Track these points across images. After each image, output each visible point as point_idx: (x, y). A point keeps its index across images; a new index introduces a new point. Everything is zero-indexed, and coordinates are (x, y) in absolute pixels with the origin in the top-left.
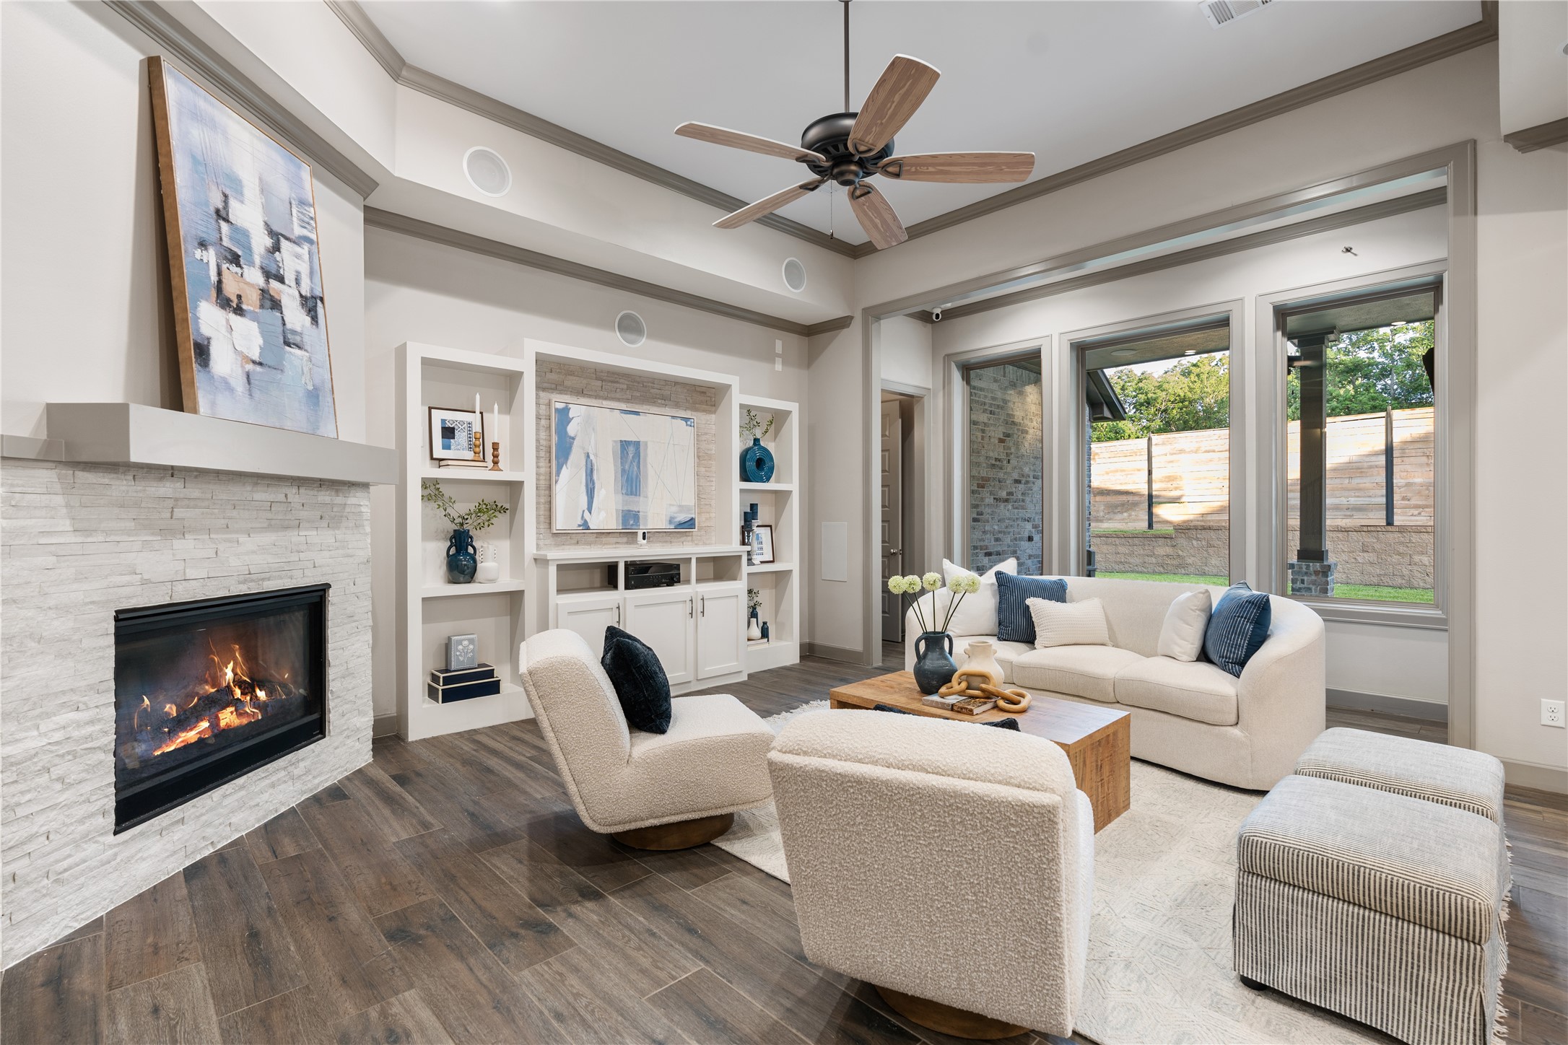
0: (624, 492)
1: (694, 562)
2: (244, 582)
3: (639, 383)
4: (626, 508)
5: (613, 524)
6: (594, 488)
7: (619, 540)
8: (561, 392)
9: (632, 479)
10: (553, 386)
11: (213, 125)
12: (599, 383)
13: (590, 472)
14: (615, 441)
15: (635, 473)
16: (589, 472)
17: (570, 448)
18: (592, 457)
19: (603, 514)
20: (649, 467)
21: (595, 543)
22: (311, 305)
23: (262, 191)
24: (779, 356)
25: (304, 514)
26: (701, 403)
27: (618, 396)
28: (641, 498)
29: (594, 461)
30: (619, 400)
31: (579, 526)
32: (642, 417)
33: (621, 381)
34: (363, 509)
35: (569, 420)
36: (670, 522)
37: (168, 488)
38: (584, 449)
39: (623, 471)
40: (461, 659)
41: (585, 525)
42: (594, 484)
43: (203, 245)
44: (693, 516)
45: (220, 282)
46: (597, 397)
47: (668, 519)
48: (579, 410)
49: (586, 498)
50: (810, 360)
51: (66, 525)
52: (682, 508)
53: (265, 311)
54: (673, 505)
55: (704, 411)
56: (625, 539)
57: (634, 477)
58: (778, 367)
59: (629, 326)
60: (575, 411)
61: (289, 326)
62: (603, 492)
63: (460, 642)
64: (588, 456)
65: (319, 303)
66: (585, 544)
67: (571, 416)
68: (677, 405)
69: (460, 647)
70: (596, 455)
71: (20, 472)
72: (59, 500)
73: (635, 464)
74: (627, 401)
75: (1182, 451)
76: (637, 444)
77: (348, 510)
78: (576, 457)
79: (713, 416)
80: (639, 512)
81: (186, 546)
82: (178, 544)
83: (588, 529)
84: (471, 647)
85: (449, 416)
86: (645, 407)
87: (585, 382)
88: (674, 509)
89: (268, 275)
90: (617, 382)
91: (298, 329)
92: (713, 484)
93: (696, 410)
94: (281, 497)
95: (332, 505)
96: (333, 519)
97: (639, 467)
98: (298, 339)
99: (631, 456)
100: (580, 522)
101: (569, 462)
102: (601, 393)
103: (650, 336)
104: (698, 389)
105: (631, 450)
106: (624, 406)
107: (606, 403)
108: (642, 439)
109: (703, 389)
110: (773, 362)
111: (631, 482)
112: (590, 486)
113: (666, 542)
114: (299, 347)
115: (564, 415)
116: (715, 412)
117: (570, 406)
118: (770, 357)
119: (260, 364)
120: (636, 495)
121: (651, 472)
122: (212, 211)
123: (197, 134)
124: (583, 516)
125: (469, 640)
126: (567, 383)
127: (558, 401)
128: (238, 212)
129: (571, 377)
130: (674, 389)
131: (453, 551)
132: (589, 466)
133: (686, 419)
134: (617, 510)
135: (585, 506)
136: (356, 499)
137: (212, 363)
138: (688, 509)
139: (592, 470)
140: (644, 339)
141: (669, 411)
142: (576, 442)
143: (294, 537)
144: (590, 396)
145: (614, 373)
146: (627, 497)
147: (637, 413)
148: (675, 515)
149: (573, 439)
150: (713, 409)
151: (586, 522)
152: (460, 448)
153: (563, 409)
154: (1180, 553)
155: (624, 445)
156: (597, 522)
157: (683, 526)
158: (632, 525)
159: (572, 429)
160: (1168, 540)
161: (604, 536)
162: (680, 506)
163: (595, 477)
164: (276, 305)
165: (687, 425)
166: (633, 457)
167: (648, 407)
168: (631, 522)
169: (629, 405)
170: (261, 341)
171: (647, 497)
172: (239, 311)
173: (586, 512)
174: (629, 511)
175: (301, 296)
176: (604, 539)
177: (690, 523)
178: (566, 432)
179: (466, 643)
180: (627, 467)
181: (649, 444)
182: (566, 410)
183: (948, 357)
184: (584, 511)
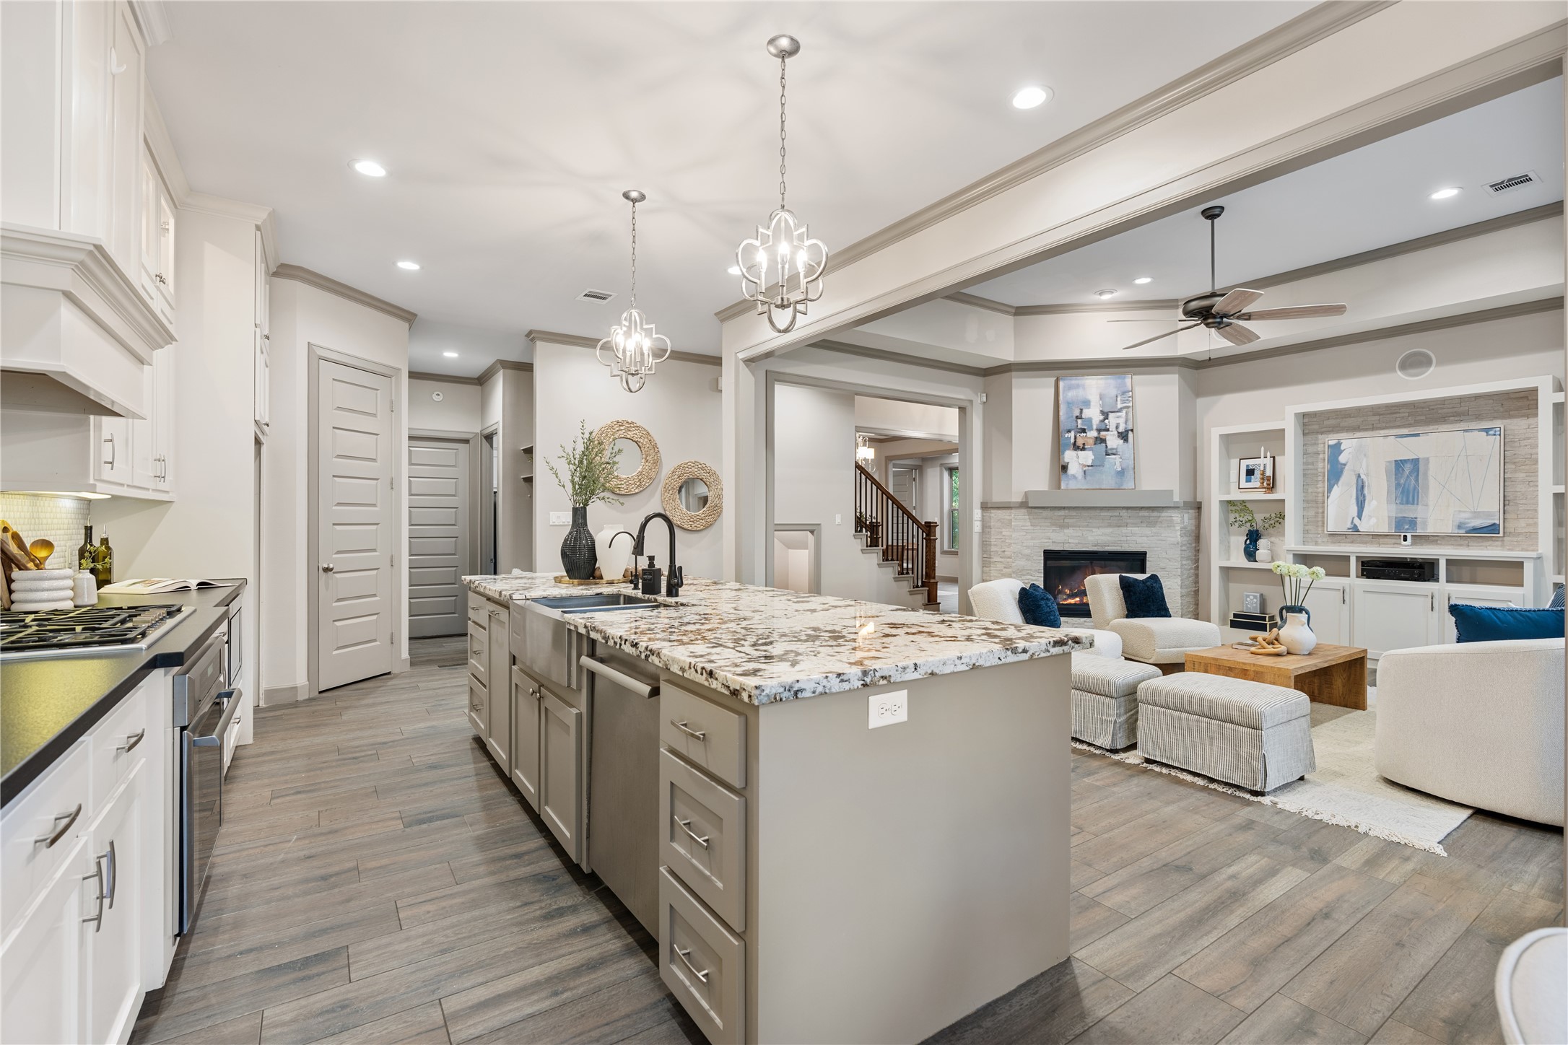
0: (1398, 502)
1: (1442, 562)
2: (1095, 546)
3: (1423, 408)
4: (1400, 515)
5: (1384, 528)
6: (1365, 500)
8: (1338, 432)
9: (1409, 490)
10: (1331, 429)
11: (1078, 386)
12: (1377, 417)
13: (1361, 488)
14: (1389, 462)
15: (1412, 486)
16: (1359, 488)
17: (1342, 472)
18: (1363, 476)
19: (1373, 521)
20: (1430, 478)
21: (1372, 543)
22: (1124, 436)
23: (1101, 399)
25: (1129, 521)
27: (1398, 424)
28: (1420, 507)
29: (1365, 480)
30: (1398, 427)
31: (1349, 529)
32: (1423, 437)
33: (1402, 410)
34: (1174, 518)
35: (1341, 452)
36: (1460, 527)
37: (1062, 513)
38: (1355, 471)
39: (1398, 485)
40: (1249, 606)
41: (1355, 528)
42: (1364, 497)
43: (1069, 431)
44: (1497, 522)
45: (1075, 442)
46: (1373, 429)
47: (1456, 523)
48: (1350, 444)
49: (1356, 508)
51: (1029, 524)
52: (1476, 514)
53: (1097, 446)
54: (1464, 512)
55: (1523, 416)
56: (1398, 540)
57: (1411, 489)
59: (1415, 362)
60: (1346, 444)
61: (1109, 447)
62: (1374, 503)
63: (1248, 596)
64: (1359, 476)
65: (1130, 432)
66: (1360, 543)
67: (1342, 448)
69: (1248, 599)
70: (1367, 475)
71: (1004, 511)
72: (1027, 517)
73: (1412, 478)
74: (1410, 425)
76: (1416, 462)
77: (1161, 519)
78: (1348, 478)
80: (1416, 518)
81: (1069, 531)
82: (1066, 531)
83: (1358, 531)
84: (1255, 600)
85: (1251, 462)
86: (1431, 427)
87: (1362, 419)
88: (1466, 515)
89: (1099, 431)
91: (1115, 447)
93: (1511, 417)
94: (1117, 514)
95: (1149, 517)
96: (1151, 524)
97: (1417, 480)
98: (1114, 451)
99: (1407, 472)
100: (1349, 525)
101: (1340, 483)
102: (1376, 426)
103: (1440, 363)
104: (1512, 396)
105: (1408, 468)
106: (1405, 431)
107: (1383, 432)
108: (1421, 456)
111: (1408, 494)
112: (1361, 498)
113: (1461, 545)
114: (1114, 454)
115: (1336, 450)
117: (1342, 441)
119: (1092, 466)
120: (1413, 504)
121: (1432, 482)
122: (1074, 417)
123: (1071, 394)
124: (1352, 522)
125: (1254, 596)
126: (1343, 424)
127: (1331, 439)
128: (1086, 413)
130: (1473, 404)
131: (1248, 542)
132: (1360, 483)
133: (1487, 431)
134: (1389, 517)
135: (1355, 514)
136: (1165, 514)
137: (1068, 471)
138: (1489, 515)
139: (1363, 487)
140: (1432, 369)
141: (1464, 426)
142: (1346, 467)
143: (1124, 530)
144: (1366, 430)
145: (1391, 408)
146: (1402, 506)
147: (1417, 435)
148: (1468, 521)
149: (1345, 465)
151: (1355, 526)
152: (1256, 482)
153: (1336, 444)
155: (1399, 464)
156: (1364, 526)
157: (1482, 530)
158: (1408, 529)
159: (1342, 459)
162: (1475, 512)
163: (1366, 491)
164: (1103, 441)
165: (1489, 435)
166: (1410, 473)
167: (1437, 427)
168: (1407, 527)
169: (1409, 429)
170: (1093, 457)
171: (1427, 505)
172: (1083, 449)
173: (1356, 518)
174: (1405, 517)
175: (1118, 433)
176: (1381, 540)
177: (1493, 528)
178: (1338, 461)
180: (1402, 481)
181: (1431, 460)
182: (1339, 444)
184: (1353, 518)
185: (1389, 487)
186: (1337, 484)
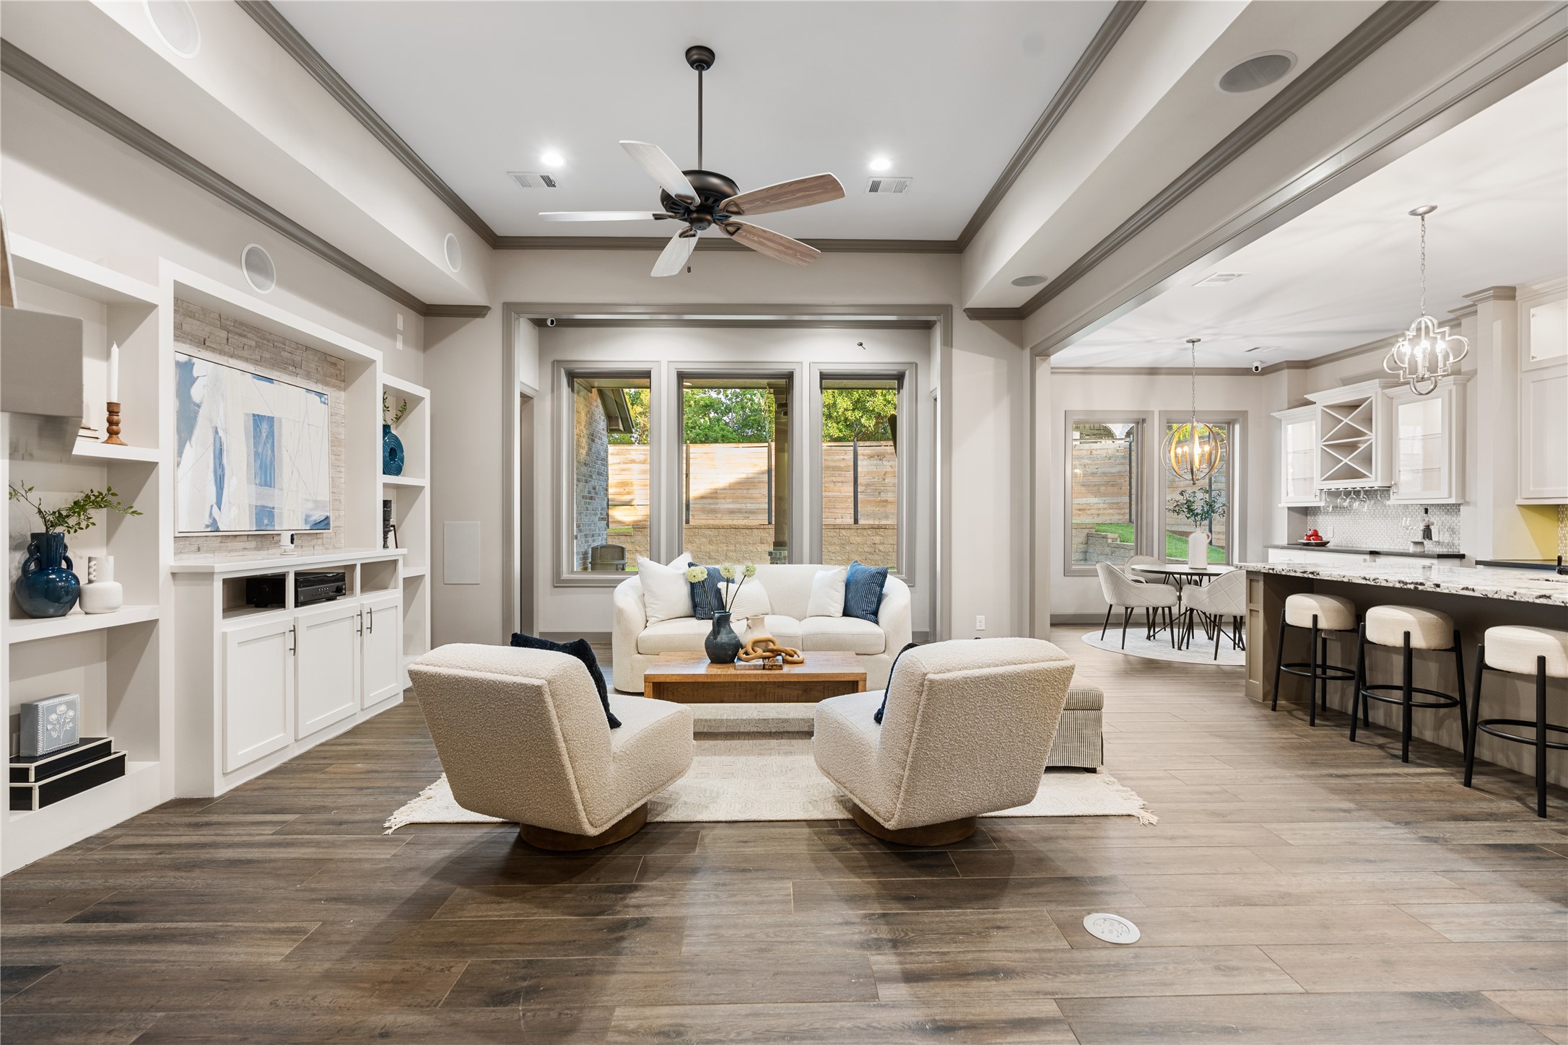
0: (258, 481)
1: (358, 569)
3: (269, 341)
4: (259, 503)
5: (245, 524)
6: (224, 475)
7: (247, 545)
8: (179, 339)
9: (266, 465)
12: (224, 334)
13: (219, 454)
14: (247, 415)
15: (269, 458)
16: (217, 453)
17: (195, 418)
18: (221, 433)
19: (234, 511)
20: (284, 451)
24: (399, 332)
26: (331, 376)
27: (246, 354)
28: (276, 491)
29: (223, 439)
30: (247, 360)
31: (207, 526)
32: (275, 386)
33: (250, 335)
35: (194, 380)
36: (306, 522)
38: (211, 421)
39: (256, 454)
40: (54, 735)
41: (212, 526)
42: (223, 470)
44: (328, 514)
46: (222, 352)
47: (304, 517)
48: (203, 367)
49: (214, 489)
50: (427, 342)
52: (318, 505)
54: (309, 500)
55: (334, 386)
56: (253, 544)
57: (268, 463)
58: (399, 345)
59: (256, 264)
60: (200, 368)
62: (234, 481)
63: (52, 709)
64: (217, 432)
66: (207, 552)
67: (195, 374)
68: (308, 376)
69: (54, 717)
70: (226, 431)
73: (269, 446)
74: (256, 362)
75: (633, 461)
76: (271, 420)
78: (202, 431)
79: (343, 393)
80: (273, 508)
83: (215, 530)
84: (71, 713)
86: (275, 373)
87: (208, 329)
88: (310, 505)
90: (245, 336)
92: (342, 475)
93: (327, 384)
97: (273, 451)
99: (264, 435)
100: (207, 521)
101: (194, 438)
102: (227, 348)
103: (283, 283)
104: (329, 359)
105: (265, 426)
106: (251, 368)
107: (233, 362)
108: (276, 415)
109: (333, 360)
110: (395, 339)
111: (266, 472)
112: (219, 472)
115: (187, 373)
116: (345, 390)
117: (194, 360)
118: (391, 333)
120: (270, 487)
121: (286, 457)
124: (211, 514)
125: (66, 703)
126: (186, 328)
127: (178, 351)
129: (189, 320)
130: (305, 355)
132: (218, 445)
133: (320, 394)
134: (250, 506)
135: (213, 500)
138: (323, 505)
139: (221, 452)
140: (273, 285)
141: (301, 382)
142: (202, 411)
144: (213, 350)
145: (241, 324)
146: (261, 489)
147: (270, 380)
148: (311, 513)
149: (199, 406)
150: (343, 385)
151: (215, 521)
153: (186, 363)
154: (638, 548)
155: (258, 419)
156: (225, 521)
157: (319, 526)
158: (267, 525)
159: (196, 393)
160: (628, 538)
161: (230, 540)
162: (315, 501)
163: (225, 461)
165: (321, 402)
166: (267, 437)
167: (279, 374)
168: (265, 522)
169: (258, 368)
171: (282, 490)
173: (215, 507)
174: (264, 507)
176: (232, 545)
177: (324, 524)
178: (190, 397)
179: (63, 708)
180: (260, 450)
181: (283, 421)
182: (190, 365)
183: (557, 363)
184: (212, 506)
185: (248, 456)
186: (190, 439)
